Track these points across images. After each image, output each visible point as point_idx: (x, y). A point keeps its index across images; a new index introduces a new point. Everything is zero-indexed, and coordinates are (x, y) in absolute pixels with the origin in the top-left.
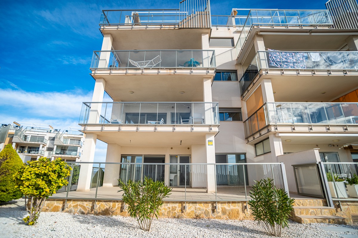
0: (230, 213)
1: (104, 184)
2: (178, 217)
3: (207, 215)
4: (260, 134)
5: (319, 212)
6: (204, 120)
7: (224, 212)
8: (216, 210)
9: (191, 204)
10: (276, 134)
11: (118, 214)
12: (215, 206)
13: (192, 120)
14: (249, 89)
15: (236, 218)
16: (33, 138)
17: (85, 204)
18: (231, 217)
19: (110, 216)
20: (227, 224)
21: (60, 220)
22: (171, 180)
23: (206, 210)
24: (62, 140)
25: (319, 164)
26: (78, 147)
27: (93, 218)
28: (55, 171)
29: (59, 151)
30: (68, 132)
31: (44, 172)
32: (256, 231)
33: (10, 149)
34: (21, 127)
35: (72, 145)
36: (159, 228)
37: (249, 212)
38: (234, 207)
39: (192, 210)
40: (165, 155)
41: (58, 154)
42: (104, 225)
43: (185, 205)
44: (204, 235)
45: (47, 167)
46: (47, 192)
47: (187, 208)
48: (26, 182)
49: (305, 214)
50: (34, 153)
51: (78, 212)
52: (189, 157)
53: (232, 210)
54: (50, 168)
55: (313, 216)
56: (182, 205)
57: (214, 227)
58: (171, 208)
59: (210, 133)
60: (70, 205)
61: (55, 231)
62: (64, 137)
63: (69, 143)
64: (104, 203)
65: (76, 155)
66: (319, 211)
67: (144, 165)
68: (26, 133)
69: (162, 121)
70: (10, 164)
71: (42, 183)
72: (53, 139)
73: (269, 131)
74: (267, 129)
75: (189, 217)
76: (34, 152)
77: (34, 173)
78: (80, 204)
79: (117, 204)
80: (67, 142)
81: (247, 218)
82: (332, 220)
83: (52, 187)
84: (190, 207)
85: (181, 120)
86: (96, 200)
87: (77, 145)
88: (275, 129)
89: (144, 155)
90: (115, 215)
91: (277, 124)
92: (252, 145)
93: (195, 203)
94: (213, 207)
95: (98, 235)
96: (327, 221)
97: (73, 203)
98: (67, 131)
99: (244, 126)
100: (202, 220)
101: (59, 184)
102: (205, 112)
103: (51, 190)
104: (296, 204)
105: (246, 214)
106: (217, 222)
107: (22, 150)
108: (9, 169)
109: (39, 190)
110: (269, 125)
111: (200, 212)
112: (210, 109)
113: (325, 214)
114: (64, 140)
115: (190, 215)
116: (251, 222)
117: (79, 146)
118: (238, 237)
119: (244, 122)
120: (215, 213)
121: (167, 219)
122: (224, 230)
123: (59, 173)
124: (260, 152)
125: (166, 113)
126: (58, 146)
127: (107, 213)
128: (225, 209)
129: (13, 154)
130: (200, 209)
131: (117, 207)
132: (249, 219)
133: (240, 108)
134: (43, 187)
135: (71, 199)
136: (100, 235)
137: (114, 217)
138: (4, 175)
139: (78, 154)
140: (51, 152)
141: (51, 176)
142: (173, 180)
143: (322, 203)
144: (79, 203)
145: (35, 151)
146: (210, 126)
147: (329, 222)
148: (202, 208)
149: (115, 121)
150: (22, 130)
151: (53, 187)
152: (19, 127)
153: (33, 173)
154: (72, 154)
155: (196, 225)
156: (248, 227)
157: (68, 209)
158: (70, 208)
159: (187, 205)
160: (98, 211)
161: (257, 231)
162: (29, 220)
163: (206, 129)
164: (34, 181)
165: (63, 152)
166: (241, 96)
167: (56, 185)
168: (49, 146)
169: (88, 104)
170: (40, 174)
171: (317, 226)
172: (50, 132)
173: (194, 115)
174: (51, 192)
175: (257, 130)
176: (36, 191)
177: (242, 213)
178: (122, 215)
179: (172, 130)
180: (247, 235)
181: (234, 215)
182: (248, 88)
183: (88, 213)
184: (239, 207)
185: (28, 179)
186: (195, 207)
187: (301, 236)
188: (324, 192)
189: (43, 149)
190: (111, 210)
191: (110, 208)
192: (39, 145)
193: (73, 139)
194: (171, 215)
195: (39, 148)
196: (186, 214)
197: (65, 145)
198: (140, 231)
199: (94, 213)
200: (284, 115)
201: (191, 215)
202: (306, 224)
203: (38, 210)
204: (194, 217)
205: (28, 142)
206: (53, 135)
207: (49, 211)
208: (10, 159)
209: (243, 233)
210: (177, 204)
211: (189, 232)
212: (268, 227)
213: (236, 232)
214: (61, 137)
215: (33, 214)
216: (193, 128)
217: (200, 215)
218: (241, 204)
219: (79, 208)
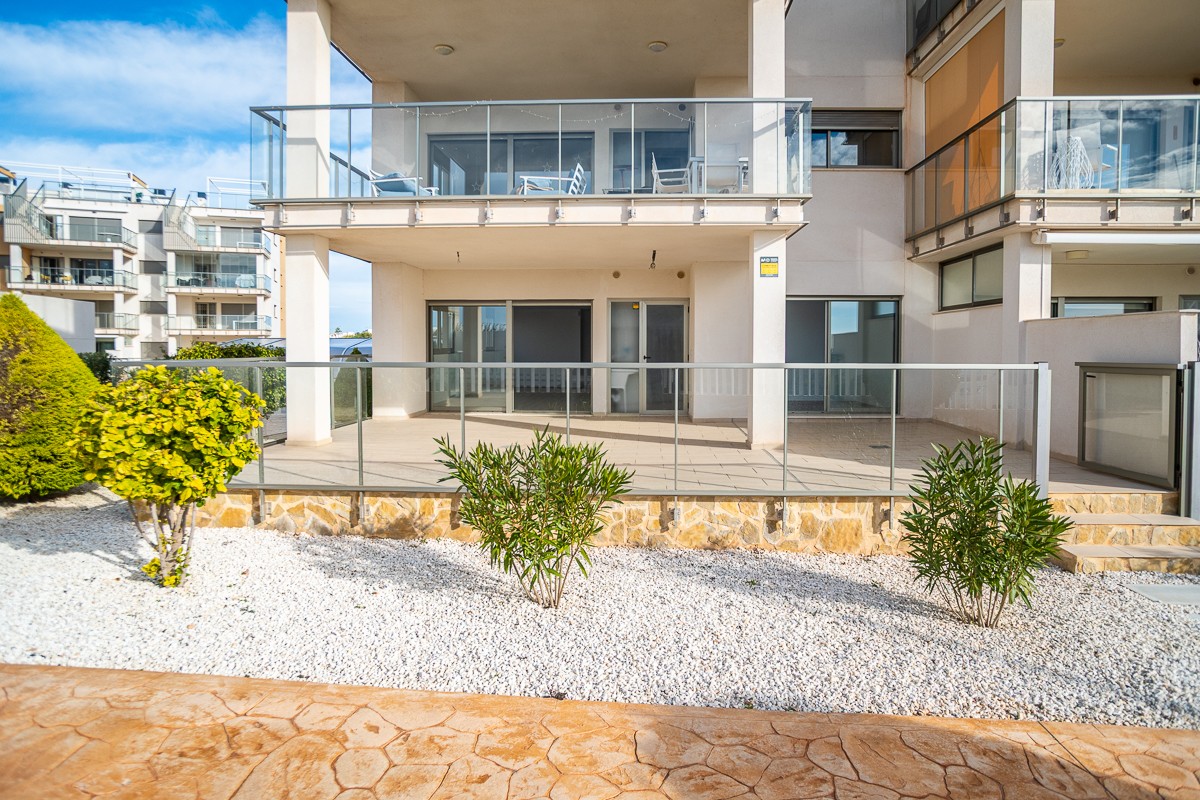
0: (828, 534)
1: (376, 411)
2: (650, 544)
3: (749, 539)
4: (970, 230)
5: (1144, 536)
6: (746, 169)
7: (809, 529)
8: (780, 522)
9: (694, 504)
10: (1034, 236)
11: (443, 534)
12: (780, 508)
13: (700, 171)
14: (948, 26)
15: (849, 549)
16: (79, 225)
17: (328, 502)
18: (831, 545)
19: (416, 542)
20: (817, 572)
21: (260, 563)
22: (614, 392)
23: (747, 522)
24: (190, 229)
25: (1187, 372)
26: (258, 257)
27: (365, 552)
28: (208, 419)
29: (188, 275)
30: (208, 198)
31: (173, 428)
32: (914, 602)
33: (18, 312)
34: (19, 183)
35: (234, 250)
36: (590, 591)
37: (895, 532)
38: (845, 512)
39: (697, 522)
40: (591, 301)
41: (188, 284)
42: (405, 584)
43: (672, 508)
44: (742, 623)
45: (178, 410)
46: (198, 490)
47: (682, 516)
48: (118, 463)
49: (1091, 541)
50: (100, 284)
51: (307, 527)
52: (682, 306)
53: (838, 524)
54: (188, 413)
55: (1118, 550)
56: (663, 507)
57: (773, 586)
58: (625, 516)
59: (770, 228)
60: (278, 505)
61: (252, 611)
62: (195, 219)
63: (218, 242)
64: (390, 501)
65: (255, 287)
66: (1145, 533)
67: (515, 370)
68: (46, 205)
69: (577, 173)
70: (36, 368)
71: (174, 464)
72: (157, 228)
73: (1007, 222)
74: (1002, 212)
75: (686, 544)
76: (97, 279)
77: (138, 434)
78: (310, 504)
79: (436, 502)
80: (211, 238)
81: (886, 551)
82: (1181, 562)
83: (210, 474)
84: (690, 511)
85: (655, 171)
86: (363, 492)
87: (252, 251)
88: (1036, 215)
89: (513, 301)
90: (433, 537)
91: (1048, 193)
92: (927, 264)
93: (711, 498)
94: (773, 514)
95: (393, 629)
96: (1164, 565)
97: (285, 501)
98: (202, 195)
99: (907, 186)
100: (733, 554)
101: (230, 461)
102: (755, 140)
103: (208, 483)
104: (1067, 508)
105: (884, 536)
106: (785, 566)
107: (53, 271)
108: (37, 385)
109: (168, 486)
110: (1011, 199)
111: (727, 528)
112: (775, 125)
113: (1161, 540)
114: (198, 232)
115: (691, 537)
116: (900, 564)
117: (258, 251)
118: (856, 629)
119: (907, 173)
120: (779, 532)
121: (612, 549)
122: (808, 601)
123: (222, 426)
124: (956, 293)
125: (594, 133)
126: (179, 255)
127: (407, 531)
128: (813, 519)
129: (35, 330)
130: (724, 519)
131: (436, 512)
132: (894, 551)
133: (898, 113)
134: (182, 477)
135: (275, 488)
136: (399, 627)
137: (432, 544)
138: (28, 407)
139: (260, 283)
140: (162, 278)
141: (200, 440)
142: (622, 390)
143: (1159, 504)
144: (306, 500)
145: (101, 274)
146: (773, 200)
147: (1170, 569)
148: (732, 516)
149: (389, 177)
150: (30, 196)
151: (214, 471)
152: (15, 183)
153: (134, 433)
154: (237, 283)
155: (713, 579)
156: (887, 586)
157: (273, 519)
158: (277, 515)
159: (681, 506)
160: (377, 526)
161: (920, 605)
162: (161, 572)
163: (756, 215)
164: (144, 458)
165: (204, 276)
166: (907, 57)
167: (223, 466)
168: (146, 255)
169: (275, 115)
170: (157, 434)
171: (1124, 583)
172: (138, 201)
173: (708, 151)
174: (210, 487)
175: (959, 212)
176: (161, 488)
177: (872, 534)
178: (458, 538)
179: (619, 220)
180: (887, 620)
181: (842, 540)
182: (941, 23)
183: (343, 532)
184: (863, 513)
185: (124, 456)
186: (710, 514)
187: (1065, 626)
188: (1178, 467)
189: (128, 266)
190: (419, 522)
191: (413, 514)
192: (110, 251)
193: (231, 227)
194: (625, 537)
195: (111, 263)
196: (675, 535)
197: (205, 249)
198: (529, 608)
199: (362, 532)
200: (1085, 154)
201: (695, 538)
202: (1087, 573)
203: (181, 540)
204: (704, 546)
205: (67, 243)
206: (153, 213)
207: (211, 523)
208: (31, 348)
209: (872, 614)
210: (647, 502)
211: (692, 609)
212: (960, 596)
213: (848, 611)
214: (185, 217)
215: (168, 553)
216: (702, 208)
217: (726, 538)
218: (871, 504)
219: (310, 516)
